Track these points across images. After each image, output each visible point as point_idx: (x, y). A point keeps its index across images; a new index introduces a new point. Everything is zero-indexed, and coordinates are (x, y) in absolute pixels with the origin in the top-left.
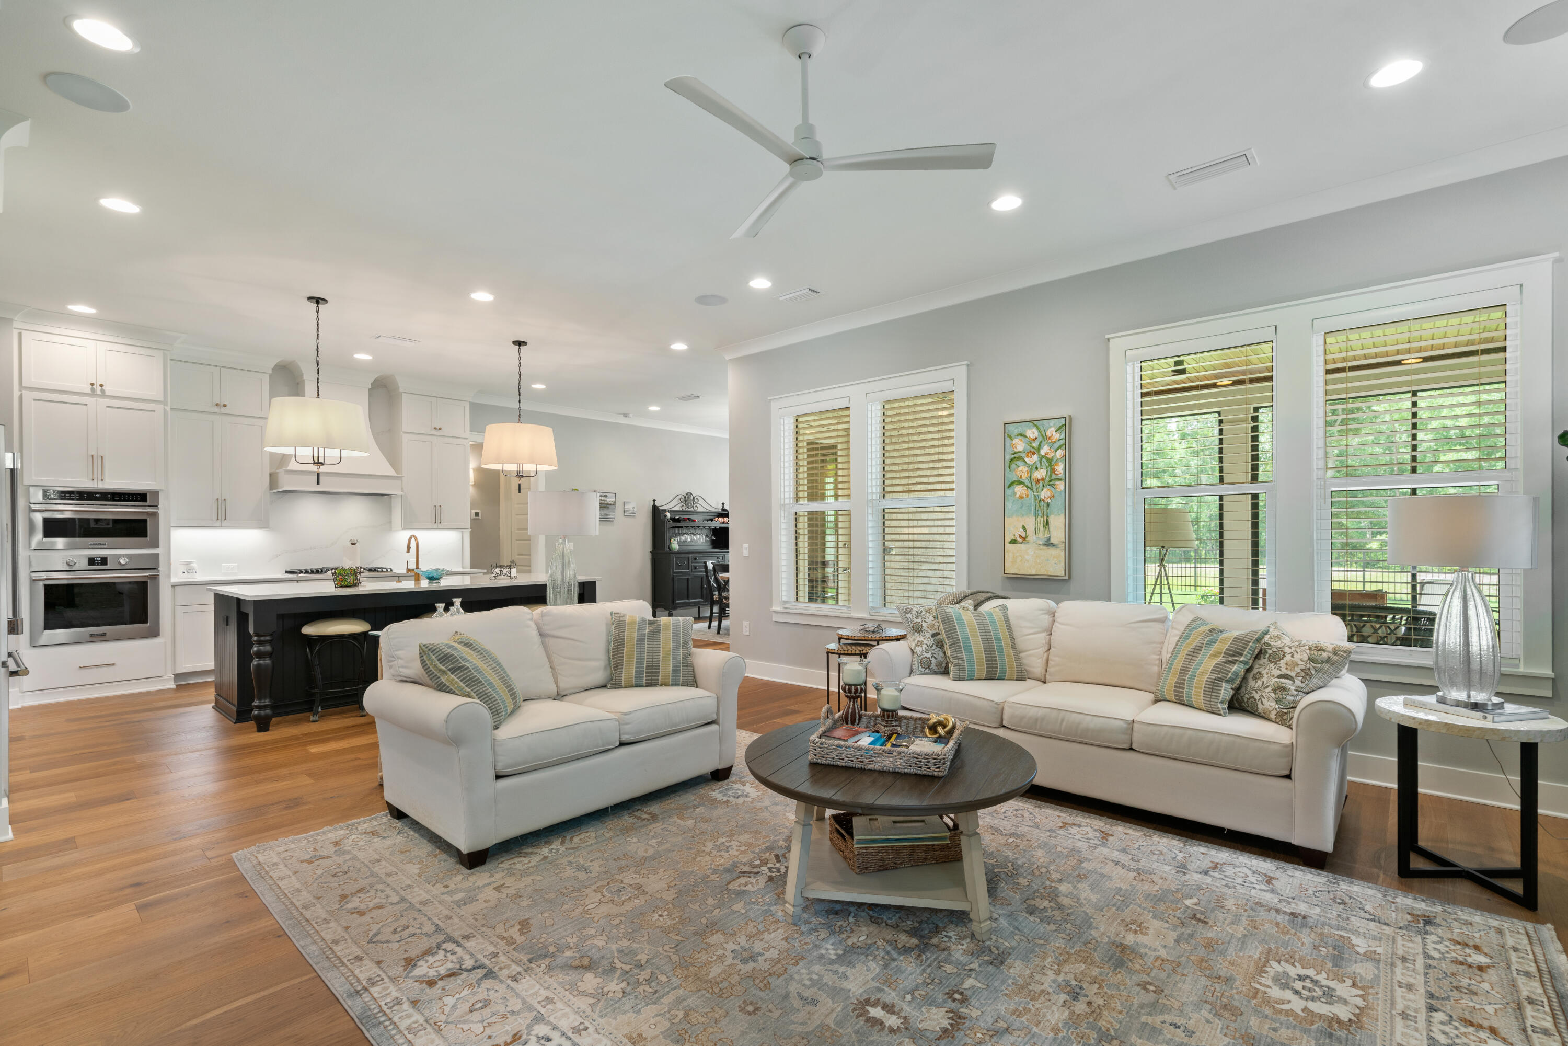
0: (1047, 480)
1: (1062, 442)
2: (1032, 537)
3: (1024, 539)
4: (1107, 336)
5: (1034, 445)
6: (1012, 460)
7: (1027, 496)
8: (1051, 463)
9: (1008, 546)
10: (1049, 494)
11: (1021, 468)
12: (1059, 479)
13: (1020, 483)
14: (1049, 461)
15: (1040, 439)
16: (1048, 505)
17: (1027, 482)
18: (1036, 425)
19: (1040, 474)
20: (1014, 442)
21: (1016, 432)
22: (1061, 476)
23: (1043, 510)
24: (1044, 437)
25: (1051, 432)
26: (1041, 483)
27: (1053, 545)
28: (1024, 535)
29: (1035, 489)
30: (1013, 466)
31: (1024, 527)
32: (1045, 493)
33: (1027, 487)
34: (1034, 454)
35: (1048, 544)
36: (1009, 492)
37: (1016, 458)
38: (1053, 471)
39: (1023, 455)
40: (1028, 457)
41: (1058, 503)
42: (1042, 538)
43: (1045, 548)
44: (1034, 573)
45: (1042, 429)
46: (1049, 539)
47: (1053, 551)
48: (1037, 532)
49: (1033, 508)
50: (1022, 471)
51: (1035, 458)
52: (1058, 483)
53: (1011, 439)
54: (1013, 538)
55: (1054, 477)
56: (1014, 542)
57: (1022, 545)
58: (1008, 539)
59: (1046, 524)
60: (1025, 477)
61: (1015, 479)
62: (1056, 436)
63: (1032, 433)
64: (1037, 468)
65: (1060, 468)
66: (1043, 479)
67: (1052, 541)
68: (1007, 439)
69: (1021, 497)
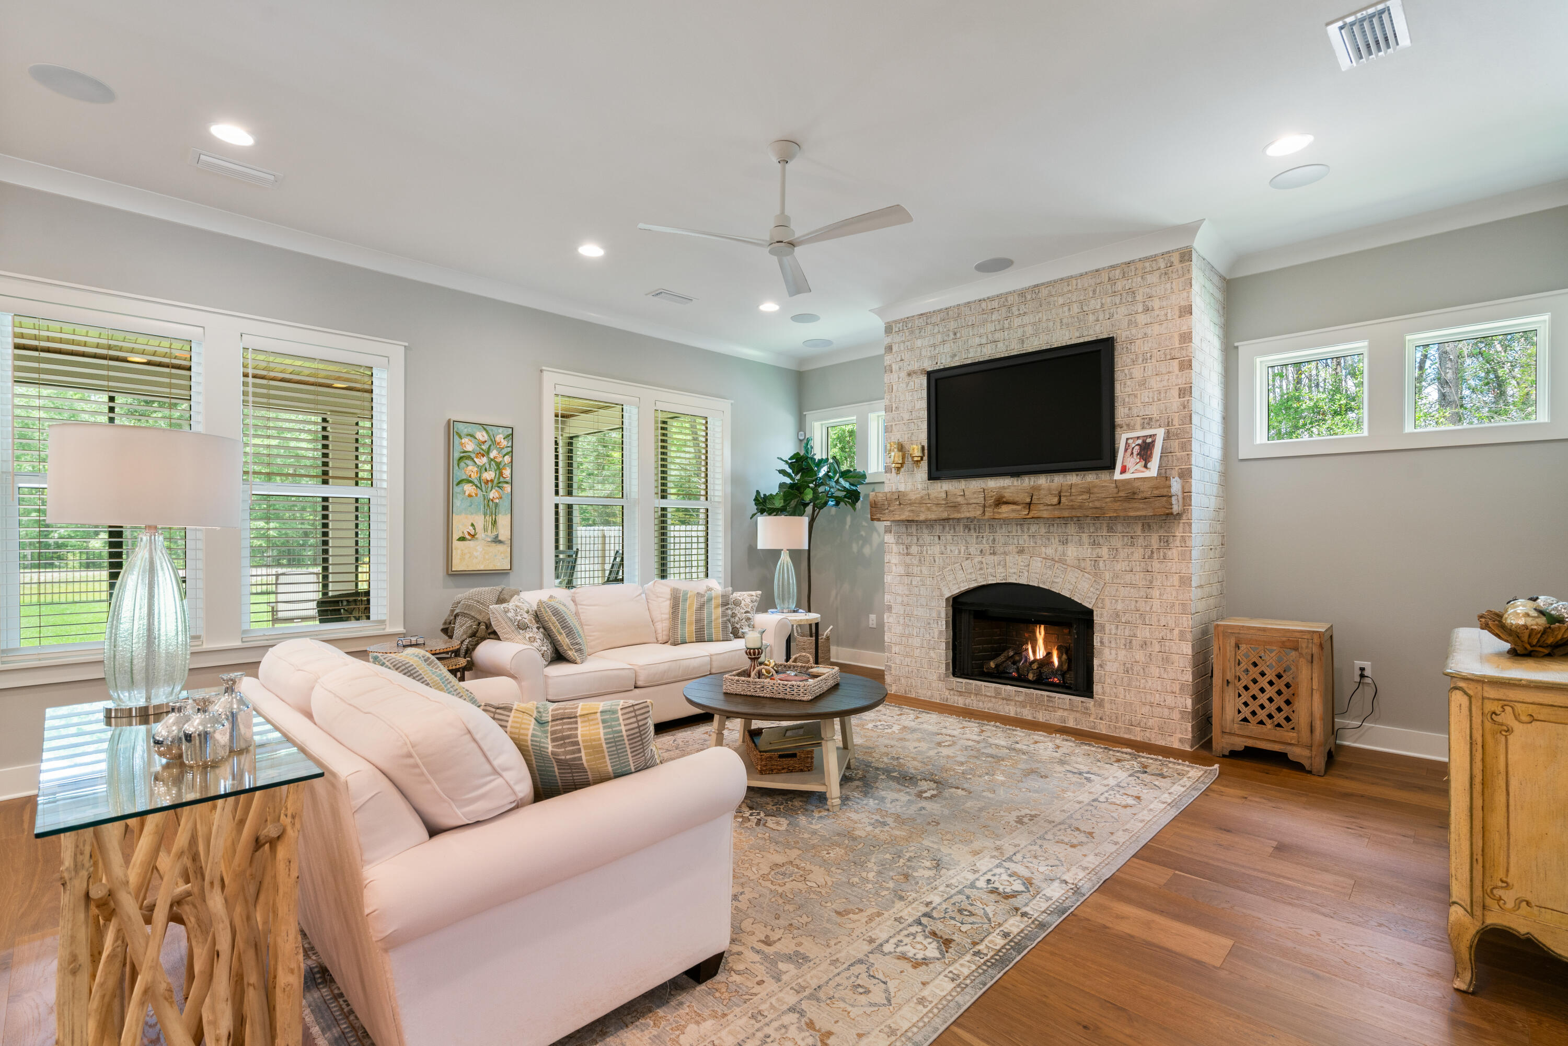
0: (496, 481)
1: (510, 449)
2: (481, 534)
3: (473, 536)
4: (544, 368)
5: (484, 447)
6: (461, 458)
7: (476, 495)
8: (499, 467)
9: (456, 544)
10: (497, 495)
11: (470, 468)
12: (507, 483)
13: (469, 482)
14: (498, 464)
15: (490, 443)
16: (496, 505)
17: (476, 482)
18: (485, 429)
19: (489, 475)
20: (463, 441)
21: (465, 431)
22: (508, 479)
23: (491, 509)
24: (494, 442)
25: (499, 438)
26: (490, 484)
27: (500, 542)
28: (472, 532)
29: (484, 489)
30: (462, 464)
31: (472, 525)
32: (493, 494)
33: (477, 486)
34: (483, 456)
35: (497, 540)
36: (457, 489)
37: (465, 457)
38: (501, 474)
39: (473, 455)
40: (477, 457)
41: (505, 504)
42: (491, 535)
43: (494, 544)
44: (482, 568)
45: (491, 434)
46: (497, 536)
47: (500, 547)
48: (485, 530)
49: (482, 507)
50: (471, 470)
51: (485, 460)
52: (505, 485)
53: (460, 437)
54: (461, 535)
55: (502, 479)
56: (462, 539)
57: (471, 543)
58: (456, 536)
59: (494, 523)
60: (474, 477)
61: (464, 477)
62: (504, 443)
63: (481, 435)
64: (486, 470)
65: (507, 472)
66: (492, 481)
67: (500, 538)
68: (456, 437)
69: (470, 496)
